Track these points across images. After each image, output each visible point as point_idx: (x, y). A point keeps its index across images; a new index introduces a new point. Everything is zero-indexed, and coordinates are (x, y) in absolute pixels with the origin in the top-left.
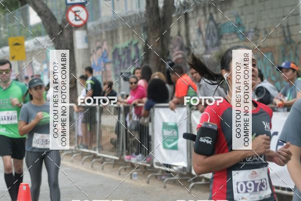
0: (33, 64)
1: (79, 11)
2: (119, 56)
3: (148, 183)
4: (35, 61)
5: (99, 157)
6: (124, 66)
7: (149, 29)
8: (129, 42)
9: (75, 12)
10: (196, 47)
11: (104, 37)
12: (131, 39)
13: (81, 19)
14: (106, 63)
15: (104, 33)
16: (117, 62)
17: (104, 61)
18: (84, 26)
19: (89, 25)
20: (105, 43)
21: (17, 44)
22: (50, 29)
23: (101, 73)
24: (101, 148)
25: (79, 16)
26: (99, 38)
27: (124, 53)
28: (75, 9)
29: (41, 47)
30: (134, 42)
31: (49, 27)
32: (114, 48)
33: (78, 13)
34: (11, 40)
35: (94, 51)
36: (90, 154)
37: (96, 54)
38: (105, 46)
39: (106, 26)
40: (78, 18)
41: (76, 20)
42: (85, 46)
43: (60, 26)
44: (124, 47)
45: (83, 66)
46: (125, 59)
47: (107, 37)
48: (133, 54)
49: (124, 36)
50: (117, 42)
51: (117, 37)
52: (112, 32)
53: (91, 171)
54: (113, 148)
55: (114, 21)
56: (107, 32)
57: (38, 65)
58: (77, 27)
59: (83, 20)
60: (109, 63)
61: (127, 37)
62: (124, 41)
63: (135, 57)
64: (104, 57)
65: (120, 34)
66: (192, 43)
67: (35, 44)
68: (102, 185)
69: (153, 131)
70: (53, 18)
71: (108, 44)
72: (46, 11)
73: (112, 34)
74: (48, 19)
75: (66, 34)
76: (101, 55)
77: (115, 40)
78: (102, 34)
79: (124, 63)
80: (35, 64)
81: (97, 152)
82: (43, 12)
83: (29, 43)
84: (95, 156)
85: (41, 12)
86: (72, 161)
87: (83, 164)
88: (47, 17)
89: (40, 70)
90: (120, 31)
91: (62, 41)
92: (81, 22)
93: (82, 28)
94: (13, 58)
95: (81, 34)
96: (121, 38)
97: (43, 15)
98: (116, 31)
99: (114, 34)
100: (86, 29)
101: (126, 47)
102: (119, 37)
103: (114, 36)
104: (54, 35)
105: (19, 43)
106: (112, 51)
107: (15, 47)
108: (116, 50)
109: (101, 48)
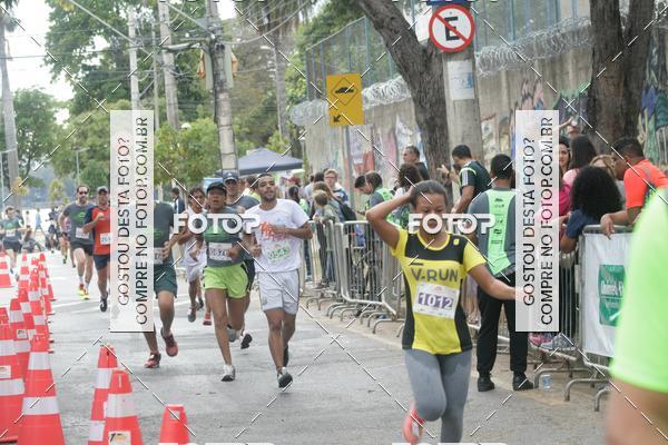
1: (456, 18)
4: (399, 125)
8: (588, 85)
9: (447, 20)
13: (459, 36)
15: (536, 63)
20: (539, 86)
21: (343, 90)
25: (454, 29)
26: (525, 76)
28: (445, 13)
31: (399, 53)
32: (558, 97)
33: (452, 23)
34: (331, 82)
35: (516, 104)
38: (539, 93)
39: (540, 49)
40: (452, 34)
41: (449, 38)
42: (469, 94)
43: (425, 51)
44: (577, 95)
47: (543, 73)
49: (577, 70)
50: (564, 85)
51: (564, 73)
52: (553, 61)
56: (542, 62)
57: (406, 135)
58: (451, 54)
59: (464, 38)
61: (583, 74)
62: (577, 83)
65: (570, 67)
70: (409, 33)
71: (544, 88)
72: (392, 18)
73: (554, 67)
75: (435, 68)
77: (557, 77)
78: (533, 67)
80: (400, 131)
82: (387, 20)
83: (387, 88)
85: (383, 21)
90: (570, 61)
91: (429, 82)
92: (459, 43)
93: (462, 55)
94: (336, 120)
95: (460, 68)
96: (571, 76)
97: (388, 28)
98: (562, 60)
99: (558, 66)
100: (470, 57)
101: (580, 94)
102: (568, 73)
103: (558, 72)
104: (411, 70)
105: (351, 88)
106: (554, 103)
107: (338, 95)
108: (562, 102)
109: (532, 98)
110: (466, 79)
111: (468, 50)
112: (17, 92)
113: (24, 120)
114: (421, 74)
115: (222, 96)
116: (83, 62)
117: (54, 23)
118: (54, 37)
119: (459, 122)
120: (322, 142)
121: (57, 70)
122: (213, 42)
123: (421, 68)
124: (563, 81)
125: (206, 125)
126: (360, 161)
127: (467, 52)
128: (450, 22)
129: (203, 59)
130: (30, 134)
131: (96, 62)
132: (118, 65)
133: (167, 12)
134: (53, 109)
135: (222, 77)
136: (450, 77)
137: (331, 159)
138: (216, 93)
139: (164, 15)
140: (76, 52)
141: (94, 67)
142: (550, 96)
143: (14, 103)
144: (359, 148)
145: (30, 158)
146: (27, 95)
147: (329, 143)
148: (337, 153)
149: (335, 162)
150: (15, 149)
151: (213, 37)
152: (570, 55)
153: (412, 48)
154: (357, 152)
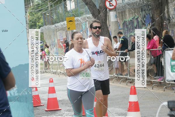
2: (127, 25)
3: (164, 91)
6: (130, 31)
7: (154, 9)
8: (133, 17)
9: (109, 1)
10: (173, 18)
11: (117, 15)
12: (134, 16)
15: (117, 13)
16: (126, 29)
22: (93, 12)
27: (130, 24)
29: (79, 23)
30: (136, 17)
31: (92, 10)
40: (111, 5)
41: (110, 6)
42: (116, 20)
43: (98, 10)
44: (129, 20)
47: (119, 15)
48: (135, 24)
49: (129, 14)
51: (125, 15)
52: (122, 12)
59: (114, 6)
60: (121, 29)
61: (131, 15)
62: (130, 17)
63: (136, 26)
65: (127, 13)
66: (171, 16)
69: (165, 63)
70: (95, 6)
72: (90, 2)
77: (123, 16)
79: (130, 29)
82: (89, 2)
85: (88, 3)
88: (91, 5)
90: (127, 12)
92: (113, 7)
93: (114, 10)
94: (69, 29)
95: (113, 13)
96: (128, 16)
97: (89, 4)
98: (125, 12)
99: (123, 13)
100: (115, 10)
101: (131, 20)
102: (127, 15)
103: (123, 14)
104: (95, 15)
105: (72, 20)
106: (123, 23)
107: (69, 22)
108: (125, 22)
110: (115, 16)
111: (115, 9)
119: (113, 27)
120: (50, 36)
123: (98, 14)
124: (125, 17)
126: (63, 40)
128: (111, 2)
136: (111, 16)
137: (53, 40)
142: (121, 21)
144: (62, 37)
147: (52, 36)
148: (55, 39)
149: (55, 41)
152: (127, 10)
153: (95, 9)
154: (61, 38)
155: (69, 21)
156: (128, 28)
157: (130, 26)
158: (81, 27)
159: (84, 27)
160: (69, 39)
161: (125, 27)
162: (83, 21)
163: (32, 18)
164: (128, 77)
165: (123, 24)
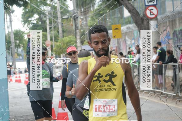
0: (126, 40)
1: (153, 10)
2: (177, 35)
4: (127, 38)
5: (164, 94)
6: (180, 41)
9: (150, 10)
11: (168, 24)
13: (153, 14)
14: (169, 39)
15: (167, 21)
16: (176, 39)
17: (167, 38)
18: (156, 18)
19: (159, 17)
20: (168, 28)
21: (117, 29)
22: (136, 20)
23: (166, 45)
24: (166, 89)
25: (152, 12)
26: (165, 25)
27: (179, 33)
28: (150, 8)
29: (131, 30)
31: (135, 19)
32: (174, 30)
33: (152, 11)
34: (113, 27)
35: (162, 32)
36: (159, 92)
37: (163, 34)
38: (168, 29)
39: (169, 17)
40: (152, 14)
41: (151, 15)
43: (142, 18)
44: (179, 30)
45: (155, 41)
46: (180, 37)
49: (180, 23)
50: (176, 27)
51: (176, 24)
52: (172, 21)
53: (160, 102)
54: (172, 89)
55: (174, 14)
56: (169, 21)
57: (129, 41)
58: (151, 19)
59: (155, 15)
60: (171, 39)
62: (180, 27)
64: (168, 36)
65: (177, 22)
67: (127, 28)
68: (166, 110)
70: (138, 14)
71: (170, 28)
72: (133, 10)
73: (173, 22)
74: (135, 14)
75: (145, 23)
76: (166, 35)
78: (166, 22)
79: (180, 39)
80: (127, 40)
81: (163, 91)
82: (132, 10)
83: (124, 28)
84: (162, 93)
85: (130, 10)
86: (149, 96)
87: (155, 98)
88: (134, 13)
89: (130, 44)
91: (143, 27)
94: (114, 37)
95: (154, 23)
98: (175, 20)
102: (177, 24)
104: (138, 23)
105: (118, 28)
106: (173, 32)
107: (115, 30)
108: (175, 32)
109: (166, 31)
112: (14, 30)
113: (16, 38)
114: (141, 24)
115: (77, 31)
116: (32, 22)
117: (24, 11)
118: (24, 15)
121: (24, 24)
122: (75, 16)
123: (141, 23)
124: (175, 26)
125: (67, 39)
126: (115, 48)
127: (156, 19)
129: (72, 21)
130: (18, 42)
131: (35, 22)
132: (41, 23)
133: (59, 8)
134: (24, 35)
135: (77, 26)
138: (76, 30)
139: (59, 9)
140: (30, 19)
141: (35, 23)
142: (171, 30)
143: (14, 33)
145: (18, 48)
146: (17, 31)
150: (14, 46)
151: (75, 15)
152: (177, 19)
153: (139, 17)
154: (114, 46)
155: (115, 28)
156: (177, 37)
157: (179, 36)
158: (133, 35)
159: (135, 35)
160: (121, 47)
161: (175, 36)
162: (135, 29)
163: (93, 23)
164: (162, 91)
165: (173, 34)
